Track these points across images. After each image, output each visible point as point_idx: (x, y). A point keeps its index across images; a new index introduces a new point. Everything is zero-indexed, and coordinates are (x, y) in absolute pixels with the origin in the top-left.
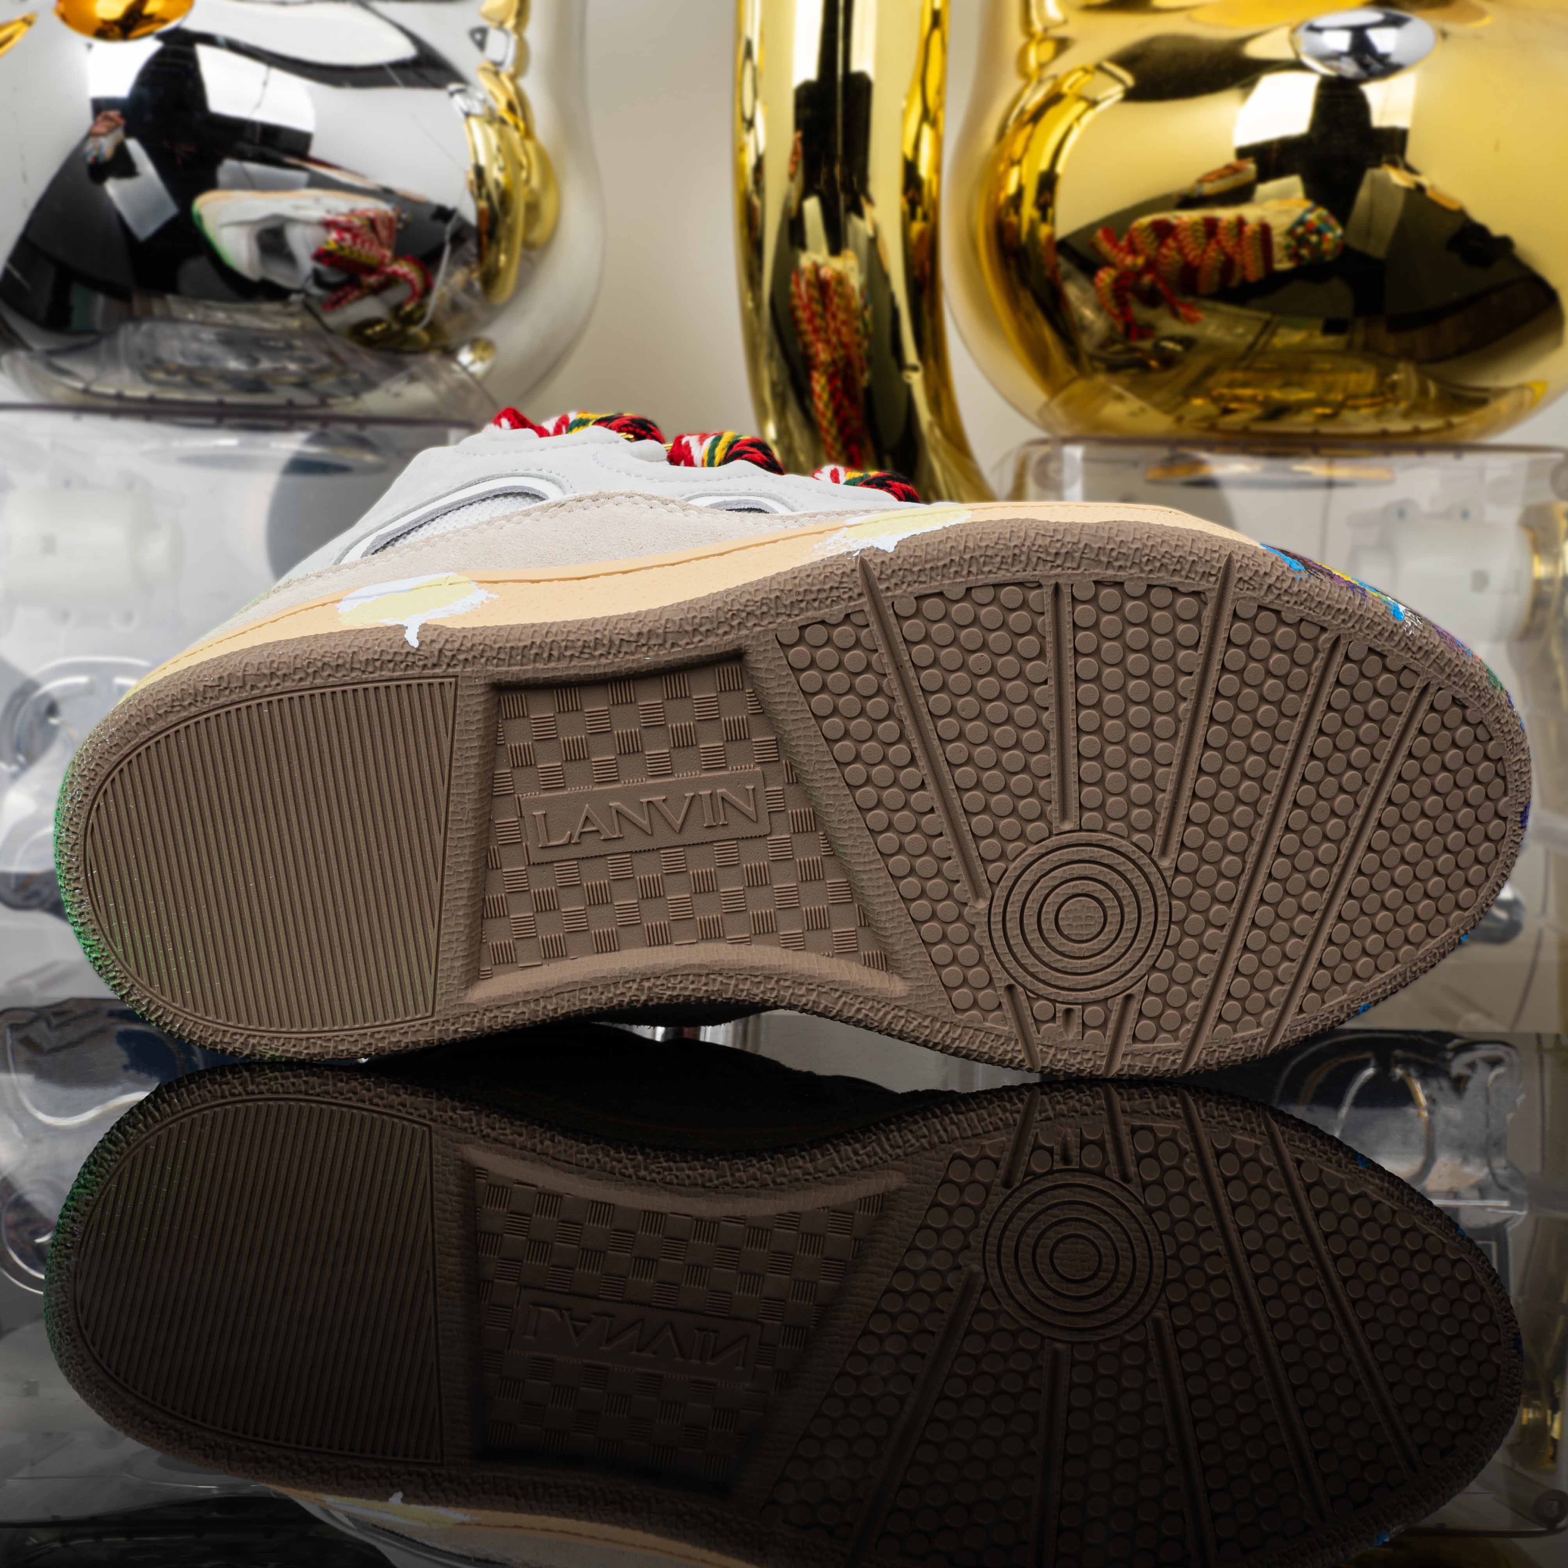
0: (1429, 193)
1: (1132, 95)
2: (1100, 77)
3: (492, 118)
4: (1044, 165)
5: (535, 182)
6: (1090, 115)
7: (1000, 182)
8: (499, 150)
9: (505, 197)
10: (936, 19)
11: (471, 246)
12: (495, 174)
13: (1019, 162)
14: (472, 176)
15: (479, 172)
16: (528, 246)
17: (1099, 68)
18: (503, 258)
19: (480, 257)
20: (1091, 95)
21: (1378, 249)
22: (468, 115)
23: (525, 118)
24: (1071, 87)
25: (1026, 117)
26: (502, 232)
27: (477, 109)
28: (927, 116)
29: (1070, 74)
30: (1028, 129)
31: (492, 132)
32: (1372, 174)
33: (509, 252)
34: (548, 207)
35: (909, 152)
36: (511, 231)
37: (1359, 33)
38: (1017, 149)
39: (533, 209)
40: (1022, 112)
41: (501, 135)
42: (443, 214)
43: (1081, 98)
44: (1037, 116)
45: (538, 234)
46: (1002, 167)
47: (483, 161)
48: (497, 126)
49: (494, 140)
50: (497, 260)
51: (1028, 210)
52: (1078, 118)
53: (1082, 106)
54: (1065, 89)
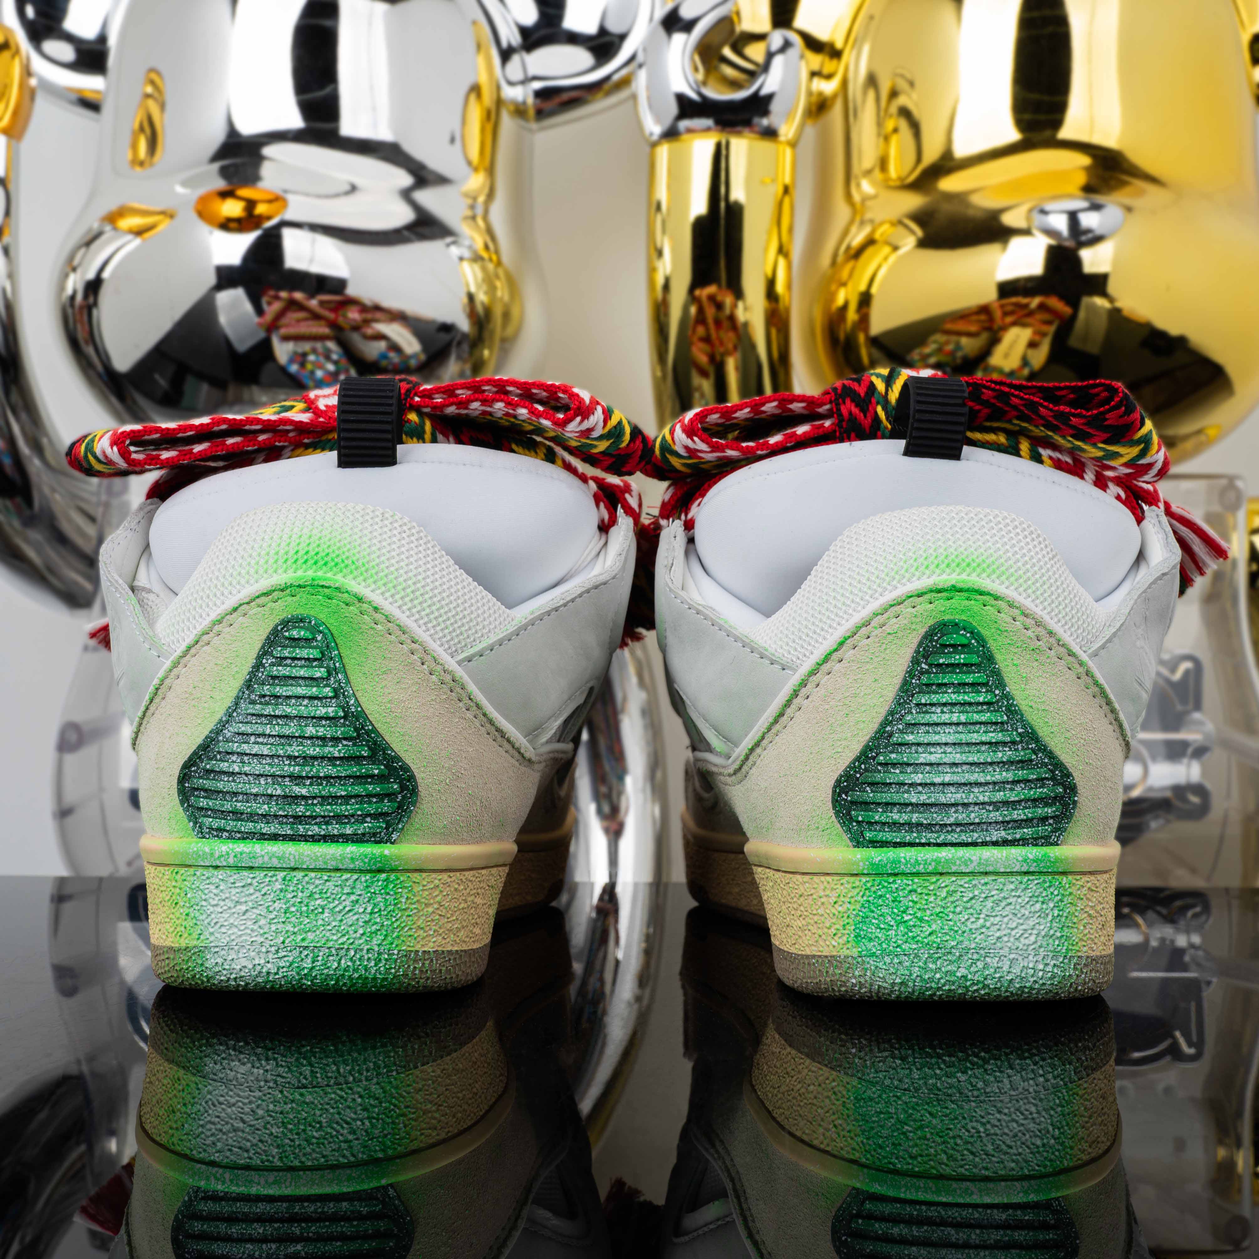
0: (1126, 313)
1: (923, 244)
2: (901, 230)
3: (477, 258)
4: (863, 287)
5: (506, 298)
6: (893, 258)
7: (832, 297)
8: (484, 280)
9: (488, 311)
10: (786, 190)
11: (465, 347)
12: (482, 297)
13: (844, 284)
14: (465, 300)
15: (471, 297)
16: (504, 340)
17: (900, 222)
18: (486, 353)
19: (471, 354)
20: (895, 242)
21: (1093, 348)
22: (461, 259)
23: (497, 252)
24: (882, 235)
25: (852, 252)
26: (486, 335)
27: (467, 254)
28: (782, 251)
29: (881, 224)
30: (851, 264)
31: (477, 267)
32: (1086, 301)
33: (491, 348)
34: (515, 312)
35: (770, 273)
36: (492, 333)
37: (1073, 217)
38: (845, 274)
39: (506, 315)
40: (848, 248)
41: (484, 269)
42: (447, 328)
43: (887, 243)
44: (858, 253)
45: (510, 331)
46: (833, 287)
47: (473, 289)
48: (480, 263)
49: (480, 275)
50: (482, 355)
51: (852, 315)
52: (886, 258)
53: (887, 250)
54: (877, 236)
